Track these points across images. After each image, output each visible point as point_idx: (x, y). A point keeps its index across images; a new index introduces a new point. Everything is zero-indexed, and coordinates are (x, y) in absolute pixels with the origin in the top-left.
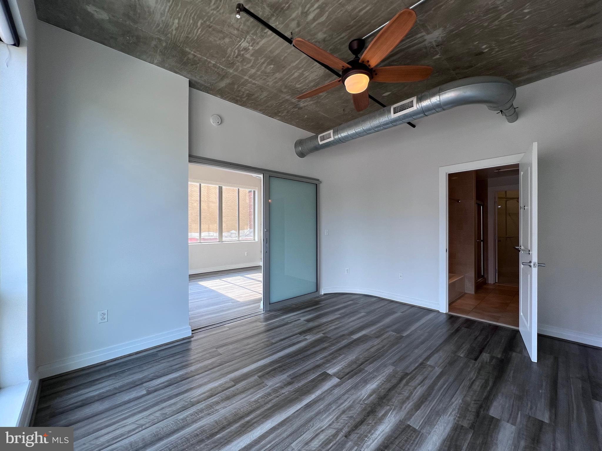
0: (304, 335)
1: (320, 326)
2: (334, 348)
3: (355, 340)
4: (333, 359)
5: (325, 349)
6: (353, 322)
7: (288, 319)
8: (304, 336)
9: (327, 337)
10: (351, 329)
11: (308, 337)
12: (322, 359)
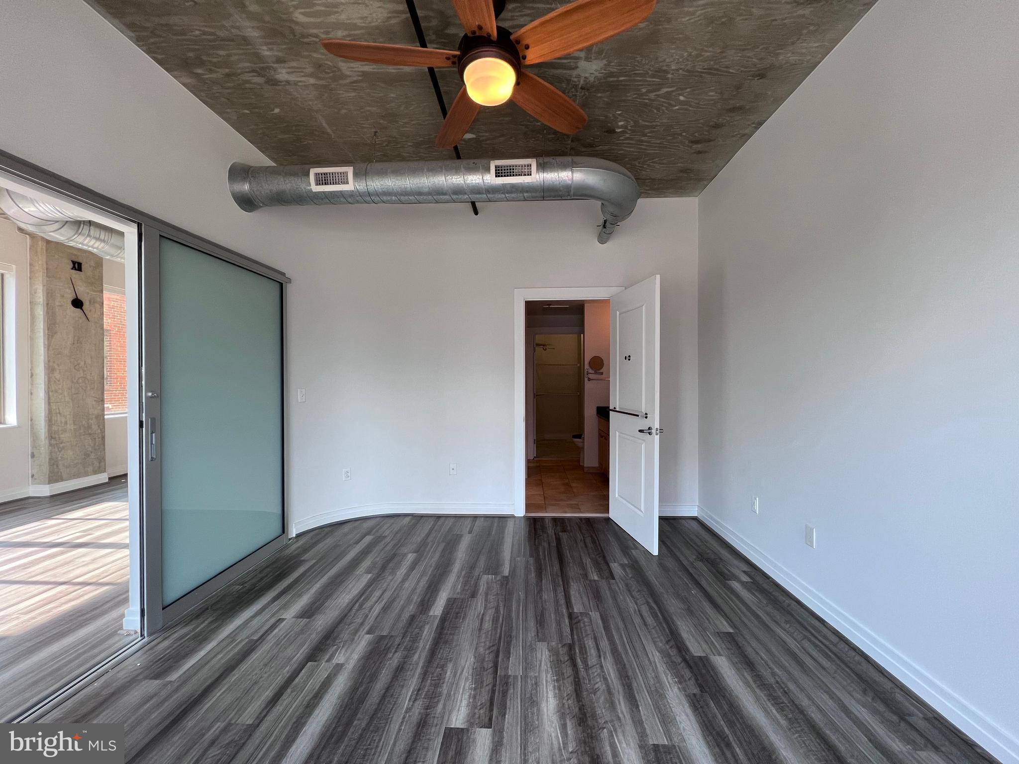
0: (327, 657)
1: (346, 616)
2: (419, 657)
3: (444, 619)
4: (437, 685)
5: (400, 669)
6: (407, 579)
7: (246, 633)
8: (329, 661)
9: (382, 638)
10: (416, 598)
11: (339, 658)
12: (416, 700)
